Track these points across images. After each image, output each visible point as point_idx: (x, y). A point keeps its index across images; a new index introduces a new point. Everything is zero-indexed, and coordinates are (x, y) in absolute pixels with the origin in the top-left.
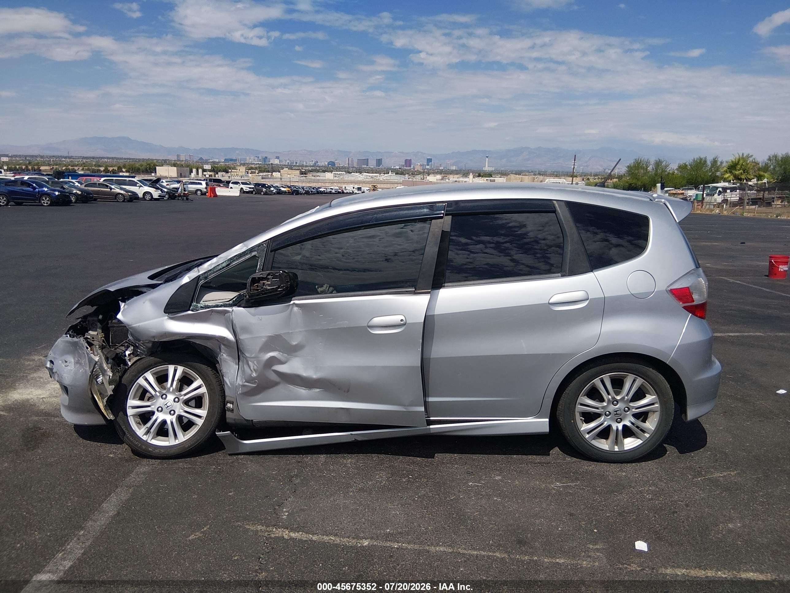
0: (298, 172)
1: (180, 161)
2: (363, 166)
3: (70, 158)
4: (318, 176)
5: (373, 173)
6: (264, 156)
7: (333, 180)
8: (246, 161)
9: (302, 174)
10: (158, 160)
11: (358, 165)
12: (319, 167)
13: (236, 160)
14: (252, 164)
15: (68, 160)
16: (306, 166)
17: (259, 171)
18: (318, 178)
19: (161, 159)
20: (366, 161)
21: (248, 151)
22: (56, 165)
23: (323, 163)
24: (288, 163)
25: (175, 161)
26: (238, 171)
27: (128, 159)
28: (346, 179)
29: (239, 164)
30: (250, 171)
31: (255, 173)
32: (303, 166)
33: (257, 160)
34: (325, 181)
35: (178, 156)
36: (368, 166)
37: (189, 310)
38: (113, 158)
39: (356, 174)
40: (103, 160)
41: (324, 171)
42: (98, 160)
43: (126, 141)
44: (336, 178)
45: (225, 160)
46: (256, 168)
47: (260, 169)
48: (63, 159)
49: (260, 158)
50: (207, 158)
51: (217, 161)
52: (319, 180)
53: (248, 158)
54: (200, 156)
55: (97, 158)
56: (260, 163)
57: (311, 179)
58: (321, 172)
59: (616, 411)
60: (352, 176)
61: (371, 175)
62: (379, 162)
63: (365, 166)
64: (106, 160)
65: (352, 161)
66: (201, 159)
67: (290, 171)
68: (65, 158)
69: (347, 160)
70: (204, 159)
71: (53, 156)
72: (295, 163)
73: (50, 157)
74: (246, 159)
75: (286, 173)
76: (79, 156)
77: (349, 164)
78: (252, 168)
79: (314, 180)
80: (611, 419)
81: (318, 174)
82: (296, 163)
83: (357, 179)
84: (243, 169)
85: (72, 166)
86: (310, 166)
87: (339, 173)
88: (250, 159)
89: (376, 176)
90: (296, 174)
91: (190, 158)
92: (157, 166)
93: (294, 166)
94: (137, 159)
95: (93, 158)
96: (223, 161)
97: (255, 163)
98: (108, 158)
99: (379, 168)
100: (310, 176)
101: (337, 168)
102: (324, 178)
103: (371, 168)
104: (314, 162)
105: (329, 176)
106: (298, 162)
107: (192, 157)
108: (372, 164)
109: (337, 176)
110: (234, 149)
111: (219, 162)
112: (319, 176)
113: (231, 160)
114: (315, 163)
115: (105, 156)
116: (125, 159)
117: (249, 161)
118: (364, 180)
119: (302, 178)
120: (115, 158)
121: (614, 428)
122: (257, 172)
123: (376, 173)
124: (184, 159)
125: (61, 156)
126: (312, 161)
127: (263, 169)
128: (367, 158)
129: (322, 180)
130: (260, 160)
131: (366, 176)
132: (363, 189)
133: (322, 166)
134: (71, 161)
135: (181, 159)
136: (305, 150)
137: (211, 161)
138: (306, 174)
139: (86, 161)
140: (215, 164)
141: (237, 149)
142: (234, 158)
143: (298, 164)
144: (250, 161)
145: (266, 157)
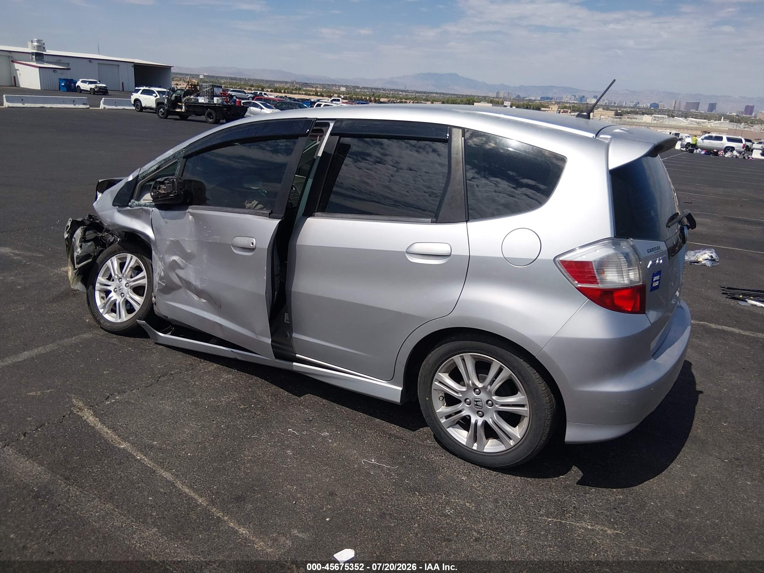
0: (613, 113)
1: (498, 97)
2: (692, 110)
3: (405, 91)
4: (634, 118)
5: (701, 119)
6: (582, 95)
7: (650, 123)
8: (562, 99)
9: (617, 115)
10: (479, 97)
11: (685, 109)
12: (639, 108)
13: (552, 99)
14: (567, 103)
15: (404, 93)
16: (625, 107)
17: (572, 110)
18: (634, 120)
19: (482, 95)
20: (696, 105)
21: (566, 90)
22: (393, 98)
23: (645, 104)
24: (606, 103)
25: (494, 98)
26: (550, 109)
27: (453, 95)
28: (666, 123)
29: (554, 103)
30: (562, 110)
31: (567, 112)
32: (621, 107)
33: (573, 99)
34: (641, 124)
35: (498, 93)
36: (697, 110)
37: (128, 206)
38: (440, 93)
39: (680, 119)
40: (432, 95)
41: (643, 114)
42: (428, 94)
43: (454, 77)
44: (655, 122)
45: (542, 98)
46: (570, 108)
47: (573, 109)
48: (400, 93)
49: (577, 97)
50: (524, 96)
51: (533, 99)
52: (634, 122)
53: (564, 96)
54: (518, 94)
55: (428, 93)
56: (575, 102)
57: (625, 121)
58: (640, 114)
59: (477, 401)
60: (674, 121)
61: (698, 120)
62: (712, 107)
63: (694, 110)
64: (435, 95)
65: (680, 103)
66: (519, 96)
67: (605, 112)
68: (402, 91)
69: (674, 103)
70: (521, 97)
71: (393, 90)
72: (613, 103)
73: (391, 90)
74: (562, 98)
75: (599, 114)
76: (413, 90)
77: (674, 107)
78: (565, 107)
79: (629, 122)
80: (471, 409)
81: (636, 116)
82: (615, 103)
83: (679, 124)
84: (555, 108)
85: (405, 99)
86: (630, 107)
87: (659, 116)
88: (566, 97)
89: (703, 123)
90: (609, 115)
91: (508, 96)
92: (476, 102)
93: (612, 106)
94: (461, 95)
95: (424, 93)
96: (539, 99)
97: (571, 102)
98: (437, 93)
99: (710, 114)
100: (625, 118)
101: (660, 111)
102: (641, 121)
103: (700, 113)
104: (635, 103)
105: (647, 119)
106: (617, 102)
107: (510, 94)
108: (703, 109)
109: (657, 119)
110: (552, 87)
111: (535, 100)
112: (636, 119)
113: (548, 98)
114: (636, 105)
115: (435, 91)
116: (451, 94)
117: (565, 100)
118: (688, 126)
119: (615, 120)
120: (443, 93)
121: (473, 421)
122: (569, 111)
123: (704, 119)
124: (503, 97)
125: (399, 90)
126: (633, 102)
127: (577, 109)
128: (698, 101)
129: (637, 123)
130: (577, 99)
131: (691, 121)
132: (681, 135)
133: (643, 108)
134: (406, 95)
135: (500, 97)
136: (627, 90)
137: (527, 98)
138: (621, 115)
139: (418, 96)
140: (530, 102)
141: (555, 87)
142: (551, 96)
143: (616, 105)
144: (567, 99)
145: (583, 97)
